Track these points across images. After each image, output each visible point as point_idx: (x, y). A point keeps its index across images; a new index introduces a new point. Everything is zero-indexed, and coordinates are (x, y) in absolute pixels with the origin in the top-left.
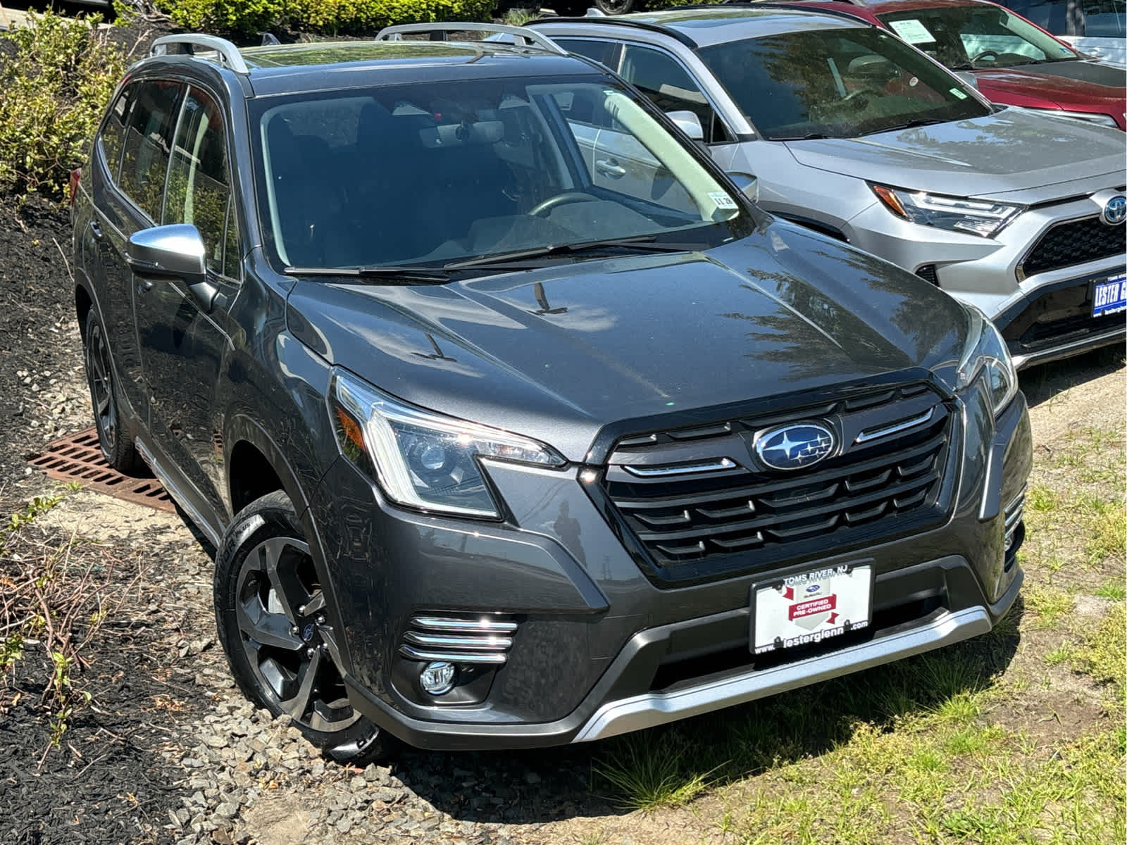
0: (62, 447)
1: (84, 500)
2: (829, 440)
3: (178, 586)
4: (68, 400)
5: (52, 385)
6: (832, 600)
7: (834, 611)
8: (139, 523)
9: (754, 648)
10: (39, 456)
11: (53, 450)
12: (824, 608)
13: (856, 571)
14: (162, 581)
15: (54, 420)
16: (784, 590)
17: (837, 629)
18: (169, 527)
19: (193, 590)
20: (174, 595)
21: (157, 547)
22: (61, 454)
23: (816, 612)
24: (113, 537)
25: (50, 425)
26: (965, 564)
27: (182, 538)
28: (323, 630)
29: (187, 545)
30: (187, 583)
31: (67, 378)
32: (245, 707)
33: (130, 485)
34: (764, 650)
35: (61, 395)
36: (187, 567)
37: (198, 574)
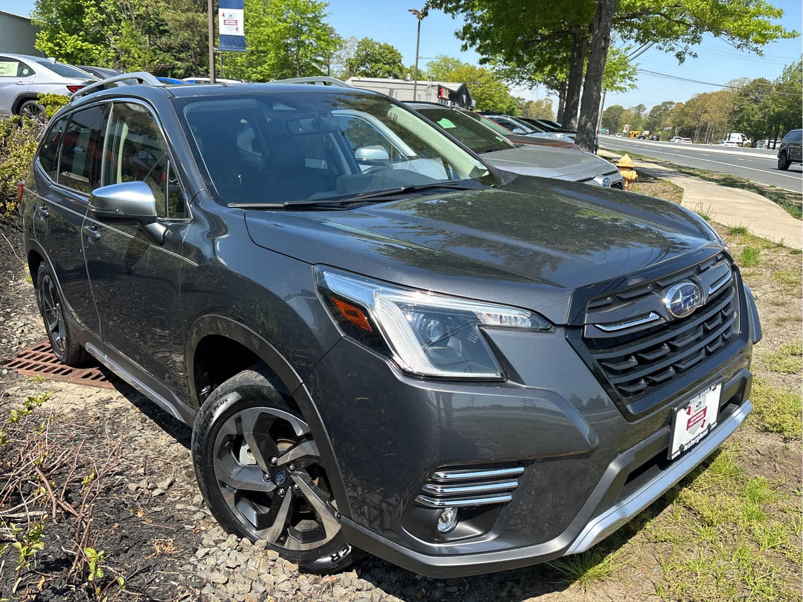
0: (26, 354)
1: (48, 387)
2: (699, 294)
3: (131, 440)
4: (25, 325)
5: (13, 317)
6: (705, 411)
8: (90, 398)
9: (671, 455)
10: (11, 361)
11: (20, 356)
12: (701, 417)
14: (118, 436)
15: (17, 338)
17: (705, 431)
18: (112, 398)
19: (143, 441)
20: (131, 447)
21: (107, 413)
22: (26, 358)
24: (73, 409)
25: (15, 341)
27: (123, 405)
28: (296, 475)
29: (128, 409)
30: (137, 436)
31: (22, 312)
32: (229, 540)
33: (78, 374)
34: (676, 455)
35: (20, 322)
36: (134, 425)
37: (142, 429)
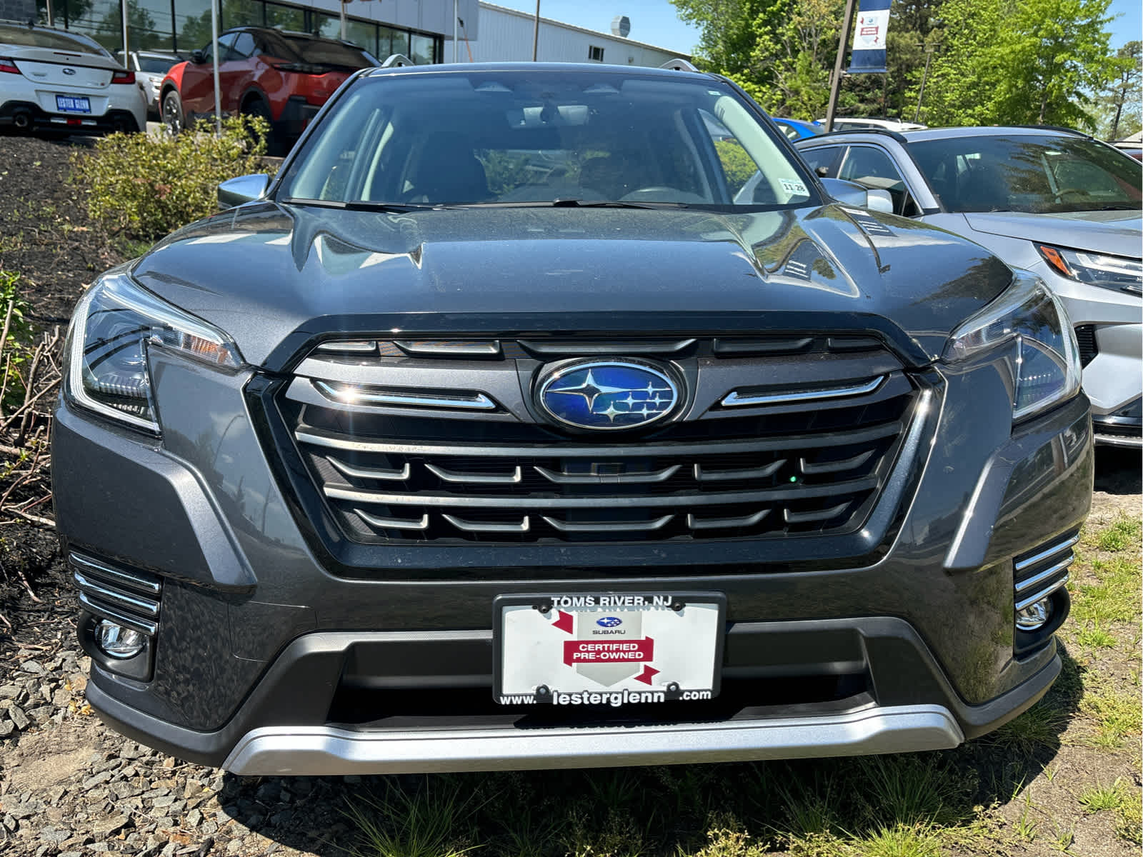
2: (669, 395)
6: (646, 647)
7: (648, 664)
9: (500, 693)
12: (630, 655)
13: (689, 609)
16: (555, 615)
17: (652, 693)
23: (614, 660)
26: (907, 633)
34: (517, 701)
